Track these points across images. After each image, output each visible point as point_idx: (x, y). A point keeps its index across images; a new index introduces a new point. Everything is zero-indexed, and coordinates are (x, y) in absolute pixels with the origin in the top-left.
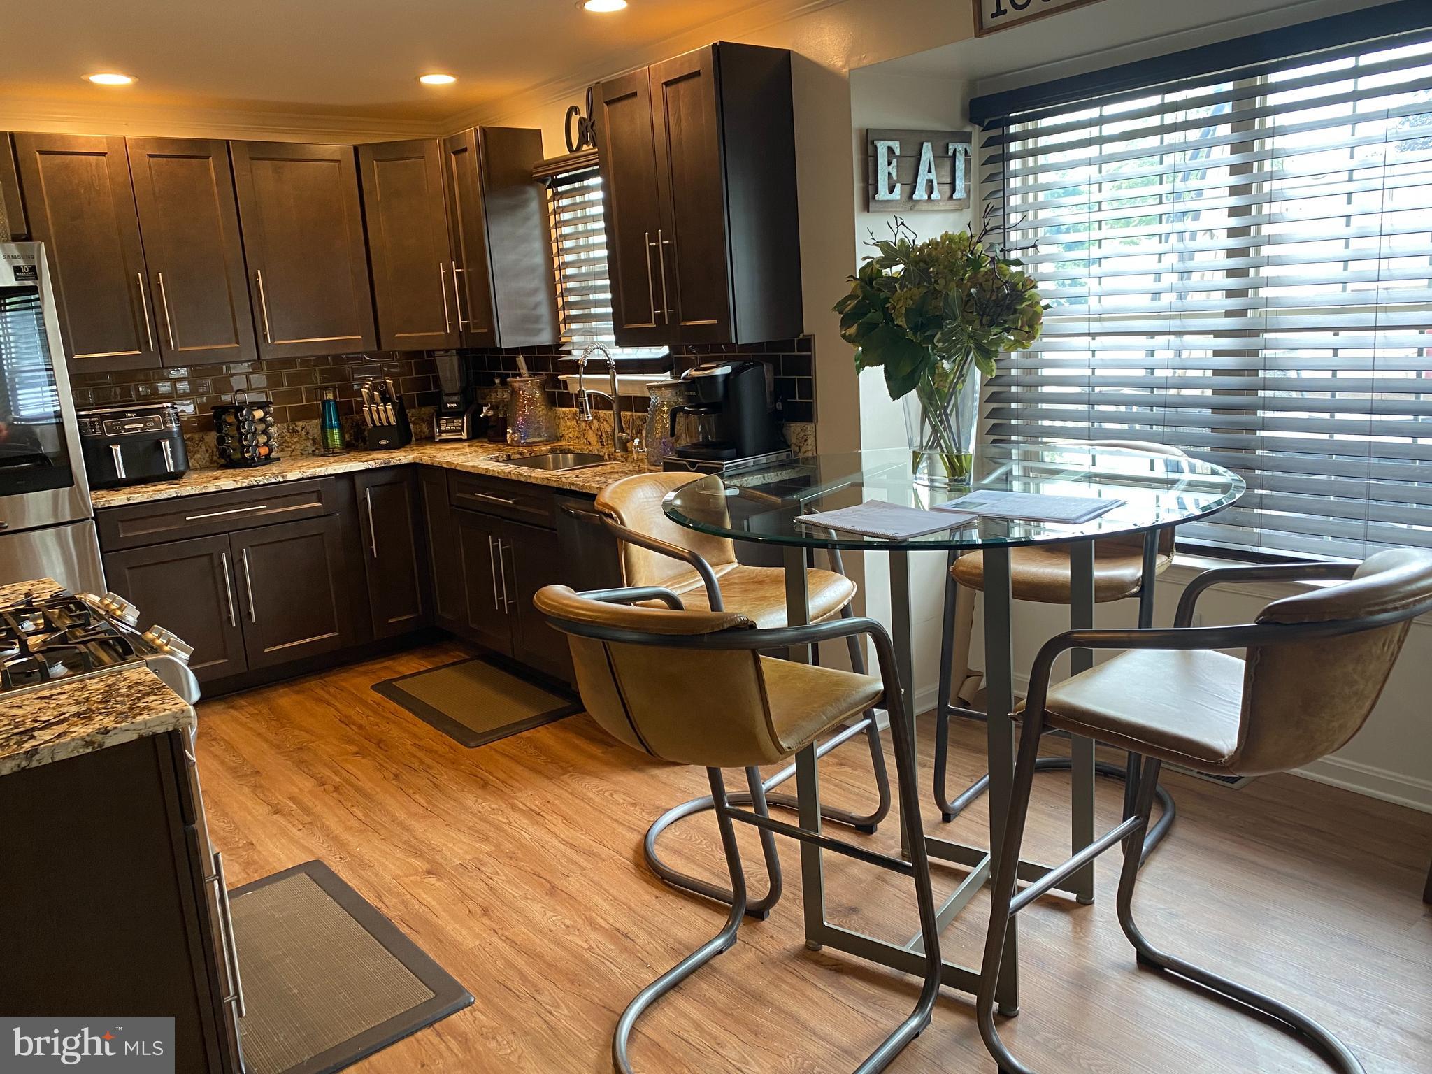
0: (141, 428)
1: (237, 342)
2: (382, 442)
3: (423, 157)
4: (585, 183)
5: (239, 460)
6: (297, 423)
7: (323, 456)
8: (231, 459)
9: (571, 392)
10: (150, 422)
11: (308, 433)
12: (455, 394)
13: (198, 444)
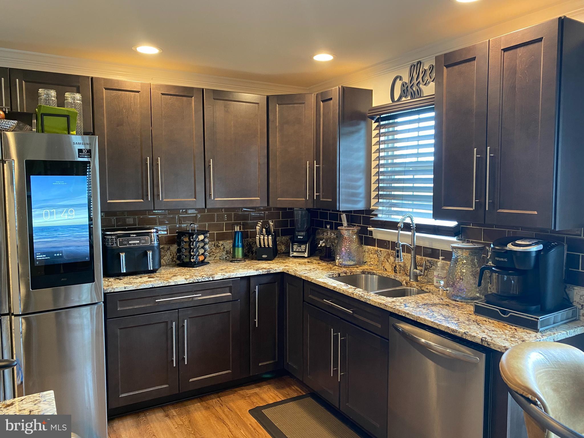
0: (138, 243)
1: (195, 198)
2: (264, 256)
3: (304, 103)
4: (396, 120)
5: (187, 262)
6: (220, 242)
7: (231, 261)
8: (183, 261)
9: (374, 238)
10: (143, 240)
11: (224, 248)
12: (303, 231)
13: (167, 251)
